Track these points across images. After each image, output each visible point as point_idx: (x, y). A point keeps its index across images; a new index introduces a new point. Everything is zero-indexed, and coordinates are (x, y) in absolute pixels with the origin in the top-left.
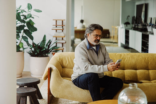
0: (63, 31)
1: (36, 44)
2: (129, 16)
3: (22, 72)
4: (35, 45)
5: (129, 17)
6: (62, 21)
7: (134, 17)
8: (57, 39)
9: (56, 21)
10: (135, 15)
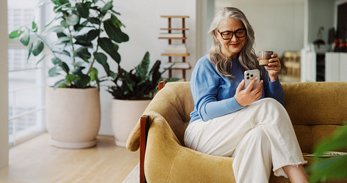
0: (184, 42)
1: (125, 72)
2: (322, 28)
3: (97, 134)
4: (123, 74)
5: (322, 31)
6: (184, 19)
7: (333, 29)
8: (173, 60)
9: (170, 19)
10: (335, 26)
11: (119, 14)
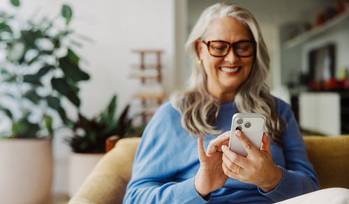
6: (159, 55)
9: (143, 54)
11: (79, 45)
